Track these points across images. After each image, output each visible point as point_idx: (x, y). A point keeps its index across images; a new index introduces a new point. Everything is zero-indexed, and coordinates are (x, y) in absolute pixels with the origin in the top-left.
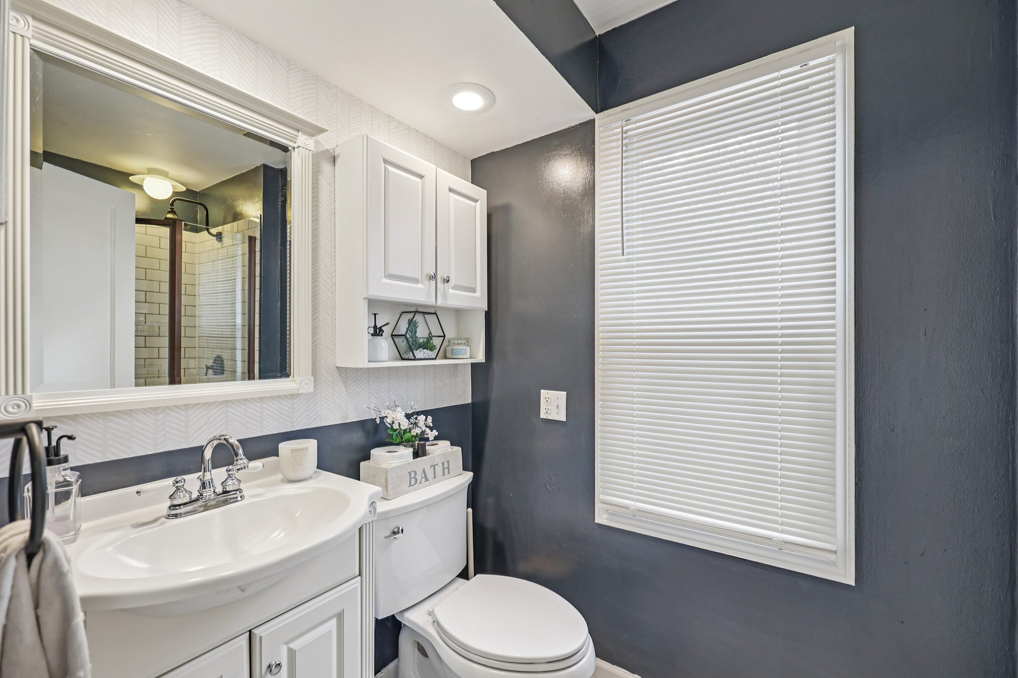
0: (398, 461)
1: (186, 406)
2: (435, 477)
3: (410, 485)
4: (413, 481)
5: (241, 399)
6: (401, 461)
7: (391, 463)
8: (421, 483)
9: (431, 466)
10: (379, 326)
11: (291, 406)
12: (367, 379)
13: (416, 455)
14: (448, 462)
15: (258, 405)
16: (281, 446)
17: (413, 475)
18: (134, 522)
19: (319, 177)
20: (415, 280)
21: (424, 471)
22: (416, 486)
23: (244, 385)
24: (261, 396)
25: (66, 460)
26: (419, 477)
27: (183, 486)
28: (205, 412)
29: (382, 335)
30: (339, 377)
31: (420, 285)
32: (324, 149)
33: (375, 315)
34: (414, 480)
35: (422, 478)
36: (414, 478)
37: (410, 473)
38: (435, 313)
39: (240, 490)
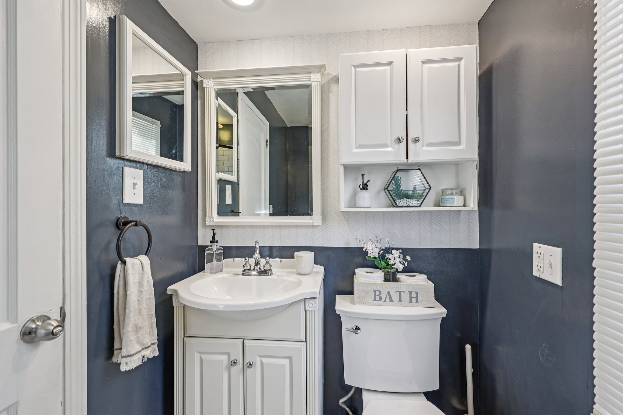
0: (365, 279)
1: (264, 226)
2: (400, 301)
3: (375, 300)
4: (377, 298)
5: (287, 226)
6: (368, 280)
7: (362, 280)
8: (385, 301)
9: (397, 291)
10: (365, 182)
11: (312, 232)
12: (365, 220)
13: (386, 280)
14: (417, 293)
15: (295, 229)
16: (296, 254)
17: (377, 293)
18: (235, 273)
19: (330, 95)
20: (386, 146)
21: (389, 293)
22: (380, 302)
23: (286, 218)
24: (296, 225)
25: (217, 242)
26: (383, 296)
27: (248, 262)
28: (271, 230)
29: (367, 189)
30: (343, 217)
31: (390, 149)
32: (332, 76)
33: (363, 175)
34: (377, 296)
35: (386, 298)
36: (379, 295)
37: (375, 291)
38: (419, 169)
39: (271, 270)
